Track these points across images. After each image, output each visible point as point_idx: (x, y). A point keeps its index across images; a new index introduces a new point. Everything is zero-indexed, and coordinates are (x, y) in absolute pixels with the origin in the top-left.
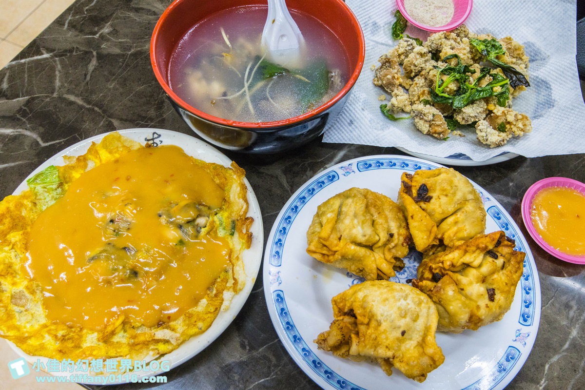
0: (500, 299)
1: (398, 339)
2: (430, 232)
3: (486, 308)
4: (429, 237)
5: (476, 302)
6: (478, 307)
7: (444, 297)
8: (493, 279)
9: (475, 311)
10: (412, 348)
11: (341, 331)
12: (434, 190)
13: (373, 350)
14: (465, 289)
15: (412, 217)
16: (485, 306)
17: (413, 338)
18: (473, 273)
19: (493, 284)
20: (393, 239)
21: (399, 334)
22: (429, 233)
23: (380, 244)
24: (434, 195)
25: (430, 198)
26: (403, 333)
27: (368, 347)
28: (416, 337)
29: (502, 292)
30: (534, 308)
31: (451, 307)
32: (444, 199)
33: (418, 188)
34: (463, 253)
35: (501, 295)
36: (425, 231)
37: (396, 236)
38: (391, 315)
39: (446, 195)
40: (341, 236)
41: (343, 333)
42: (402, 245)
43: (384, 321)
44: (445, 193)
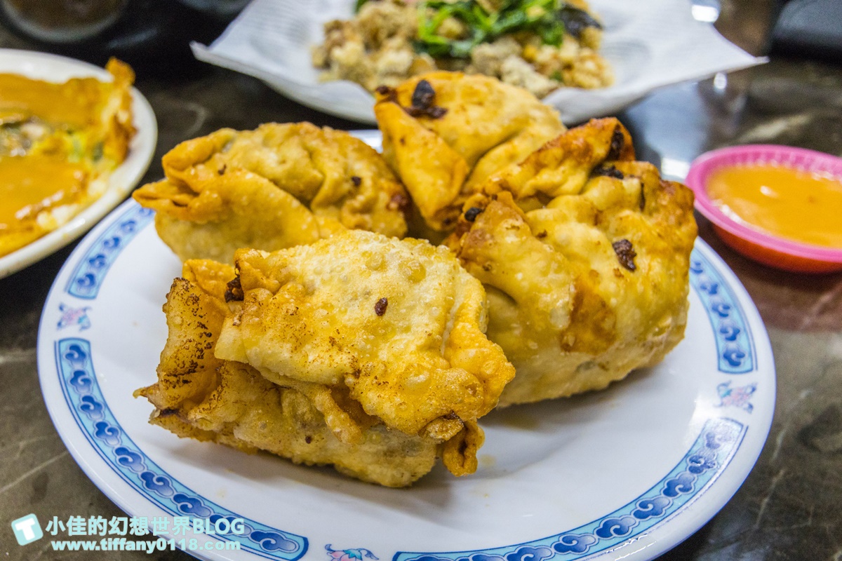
0: (650, 268)
1: (367, 328)
2: (452, 176)
3: (615, 279)
5: (586, 262)
6: (594, 274)
7: (494, 253)
8: (621, 219)
9: (588, 282)
10: (413, 348)
11: (194, 312)
12: (451, 96)
13: (288, 346)
14: (549, 232)
15: (403, 141)
16: (612, 273)
17: (414, 329)
18: (563, 204)
19: (624, 232)
20: (362, 189)
21: (369, 312)
22: (447, 177)
23: (326, 190)
24: (451, 105)
25: (444, 112)
26: (381, 308)
27: (270, 333)
28: (423, 324)
29: (652, 251)
31: (519, 276)
32: (474, 112)
33: (411, 92)
34: (533, 171)
35: (652, 260)
36: (438, 168)
37: (367, 182)
38: (343, 269)
39: (480, 104)
40: (225, 167)
42: (388, 207)
43: (324, 282)
44: (476, 99)
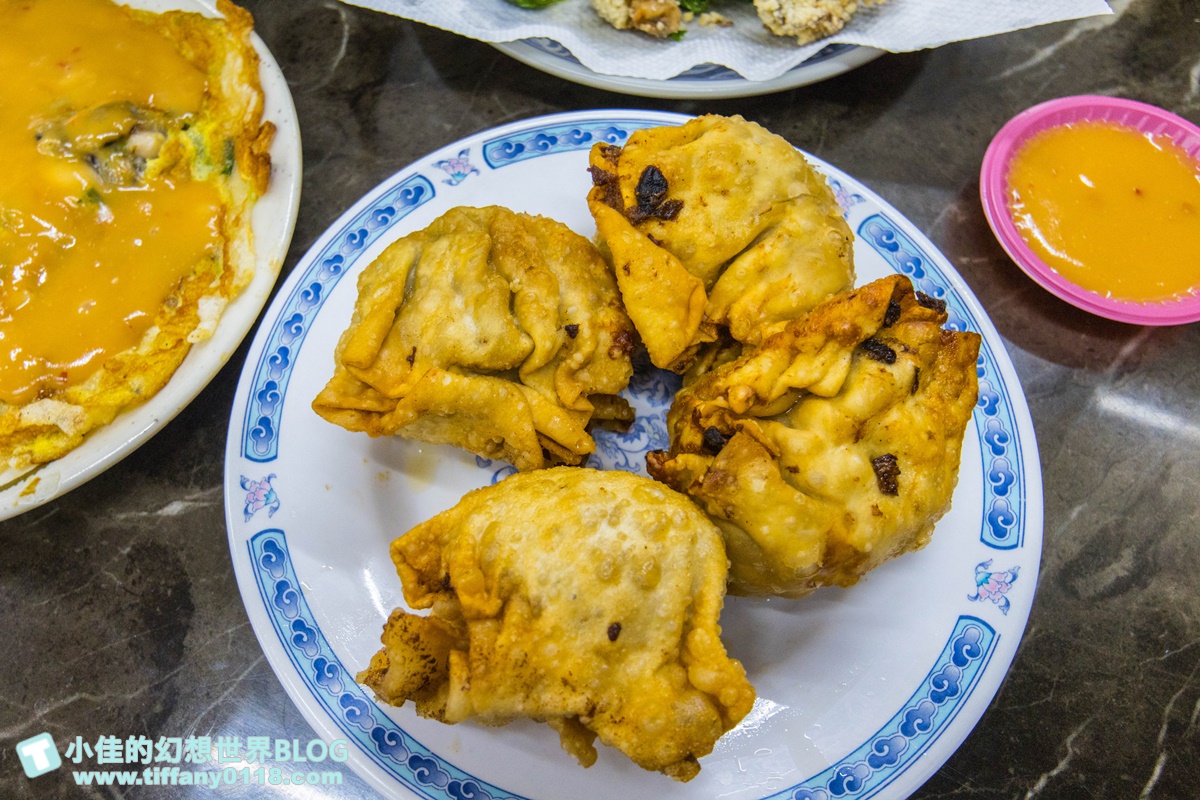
0: (914, 486)
1: (599, 652)
2: (688, 309)
3: (872, 519)
4: (684, 323)
5: (840, 503)
6: (849, 519)
7: (737, 499)
8: (887, 427)
9: (840, 531)
10: (648, 673)
11: (415, 648)
12: (686, 182)
14: (801, 468)
15: (626, 268)
16: (869, 511)
17: (649, 643)
18: (821, 414)
19: (888, 442)
20: (579, 340)
21: (600, 636)
22: (682, 312)
23: (537, 360)
24: (687, 195)
25: (678, 206)
26: (614, 632)
27: (501, 690)
28: (660, 639)
29: (919, 462)
30: (1023, 493)
31: (765, 529)
32: (717, 206)
33: (635, 180)
34: (787, 357)
35: (918, 472)
36: (671, 305)
37: (585, 331)
38: (571, 581)
39: (724, 193)
40: (415, 350)
41: (425, 653)
42: (610, 355)
43: (551, 600)
44: (718, 187)
